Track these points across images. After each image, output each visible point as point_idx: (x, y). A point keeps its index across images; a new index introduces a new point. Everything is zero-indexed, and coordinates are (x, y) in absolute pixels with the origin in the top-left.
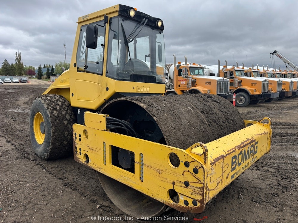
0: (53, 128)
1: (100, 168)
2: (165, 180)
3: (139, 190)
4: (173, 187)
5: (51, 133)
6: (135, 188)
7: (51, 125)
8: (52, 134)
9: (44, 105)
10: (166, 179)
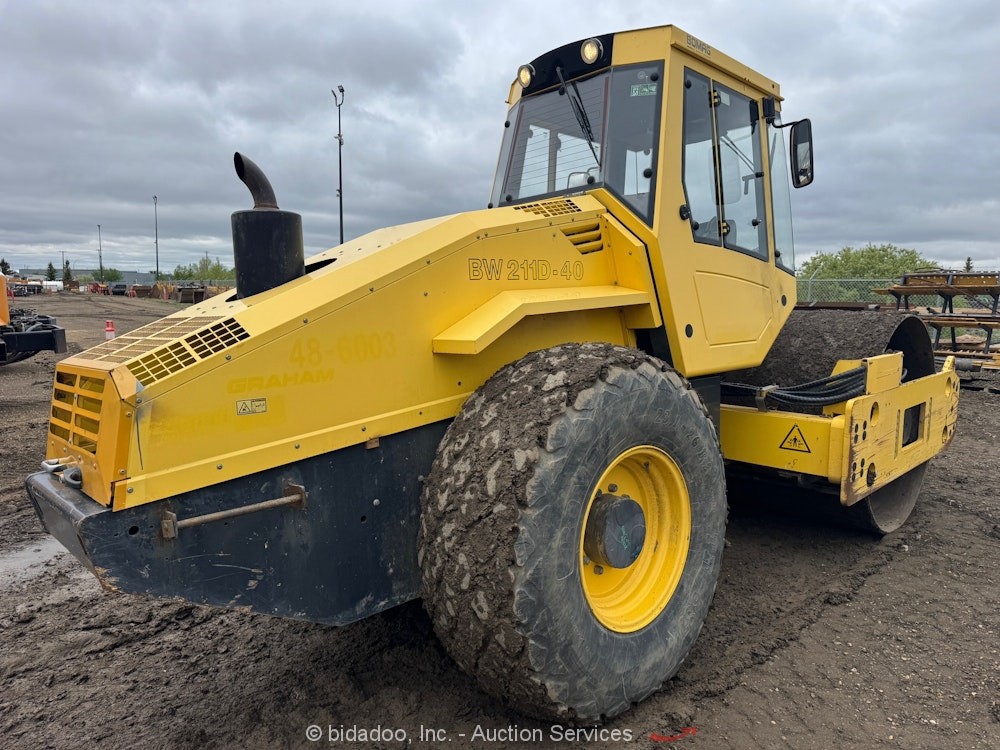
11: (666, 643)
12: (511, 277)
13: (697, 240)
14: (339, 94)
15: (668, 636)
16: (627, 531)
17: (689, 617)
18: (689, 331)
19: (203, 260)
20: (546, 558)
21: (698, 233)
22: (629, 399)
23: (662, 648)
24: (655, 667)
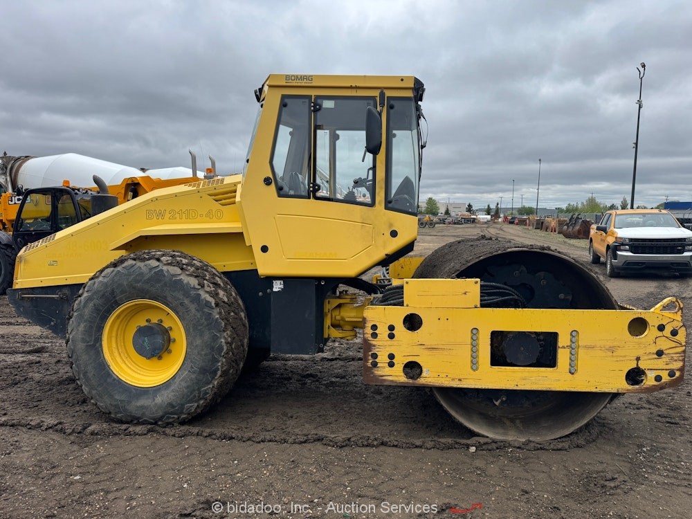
0: (228, 332)
1: (460, 380)
2: (621, 359)
3: (568, 390)
4: (637, 364)
5: (224, 344)
6: (558, 389)
7: (223, 324)
8: (225, 348)
9: (181, 277)
10: (625, 356)
11: (154, 400)
12: (171, 218)
13: (280, 196)
14: (642, 70)
15: (157, 397)
16: (148, 340)
17: (173, 394)
18: (264, 249)
19: (589, 199)
20: (77, 333)
21: (282, 192)
22: (130, 275)
23: (150, 401)
24: (142, 407)
